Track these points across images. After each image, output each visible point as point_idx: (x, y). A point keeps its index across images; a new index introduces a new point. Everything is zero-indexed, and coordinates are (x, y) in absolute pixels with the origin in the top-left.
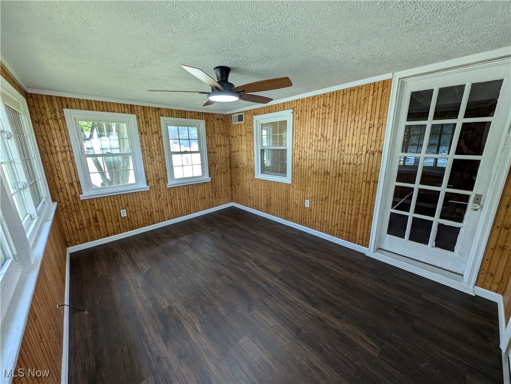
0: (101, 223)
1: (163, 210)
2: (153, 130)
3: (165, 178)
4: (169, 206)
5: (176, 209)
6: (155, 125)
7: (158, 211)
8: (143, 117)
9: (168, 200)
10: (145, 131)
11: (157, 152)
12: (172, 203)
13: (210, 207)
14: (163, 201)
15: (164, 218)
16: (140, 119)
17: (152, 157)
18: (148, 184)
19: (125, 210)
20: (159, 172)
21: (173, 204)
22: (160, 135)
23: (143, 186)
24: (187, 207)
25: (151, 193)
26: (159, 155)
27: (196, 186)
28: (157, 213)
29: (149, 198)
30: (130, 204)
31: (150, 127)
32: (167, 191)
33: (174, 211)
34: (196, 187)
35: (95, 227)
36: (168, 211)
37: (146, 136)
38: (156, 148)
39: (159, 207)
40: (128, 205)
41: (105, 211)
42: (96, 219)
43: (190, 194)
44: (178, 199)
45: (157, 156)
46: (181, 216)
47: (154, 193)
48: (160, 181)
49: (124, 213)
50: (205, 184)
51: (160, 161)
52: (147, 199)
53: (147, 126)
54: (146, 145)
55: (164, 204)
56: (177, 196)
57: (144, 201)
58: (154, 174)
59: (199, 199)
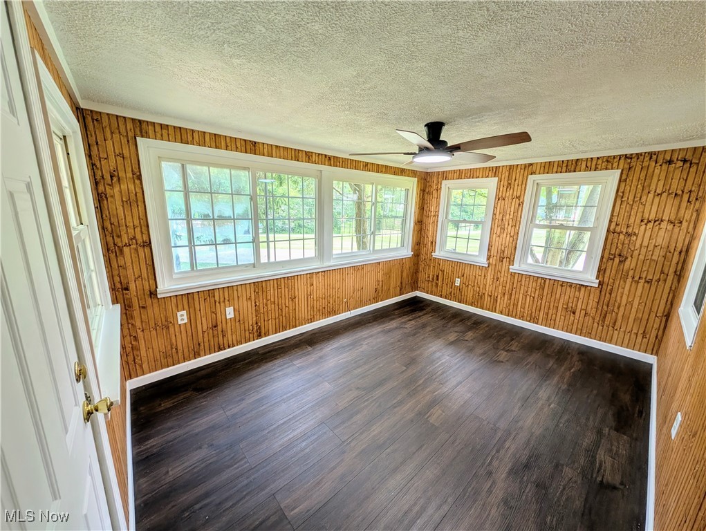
0: (440, 283)
1: (497, 297)
2: (515, 193)
3: (512, 259)
4: (506, 296)
5: (515, 305)
6: (520, 187)
7: (491, 296)
8: (506, 178)
9: (507, 288)
10: (504, 196)
11: (511, 223)
12: (511, 294)
13: (580, 332)
14: (501, 287)
15: (495, 308)
16: (502, 183)
17: (503, 229)
18: (488, 259)
19: (459, 280)
20: (506, 249)
21: (513, 297)
22: (521, 200)
23: (483, 261)
24: (534, 311)
25: (489, 272)
26: (512, 226)
27: (562, 286)
28: (489, 298)
29: (485, 276)
30: (465, 275)
31: (512, 190)
32: (509, 276)
33: (512, 306)
34: (559, 288)
35: (436, 282)
36: (502, 302)
37: (503, 202)
38: (511, 217)
39: (493, 292)
40: (463, 276)
41: (445, 273)
42: (438, 276)
43: (545, 294)
44: (522, 292)
45: (510, 227)
46: (519, 318)
47: (493, 273)
48: (505, 260)
49: (458, 282)
50: (583, 289)
51: (512, 234)
52: (483, 278)
53: (508, 189)
54: (500, 213)
55: (500, 291)
56: (522, 287)
57: (480, 277)
58: (499, 250)
59: (560, 308)
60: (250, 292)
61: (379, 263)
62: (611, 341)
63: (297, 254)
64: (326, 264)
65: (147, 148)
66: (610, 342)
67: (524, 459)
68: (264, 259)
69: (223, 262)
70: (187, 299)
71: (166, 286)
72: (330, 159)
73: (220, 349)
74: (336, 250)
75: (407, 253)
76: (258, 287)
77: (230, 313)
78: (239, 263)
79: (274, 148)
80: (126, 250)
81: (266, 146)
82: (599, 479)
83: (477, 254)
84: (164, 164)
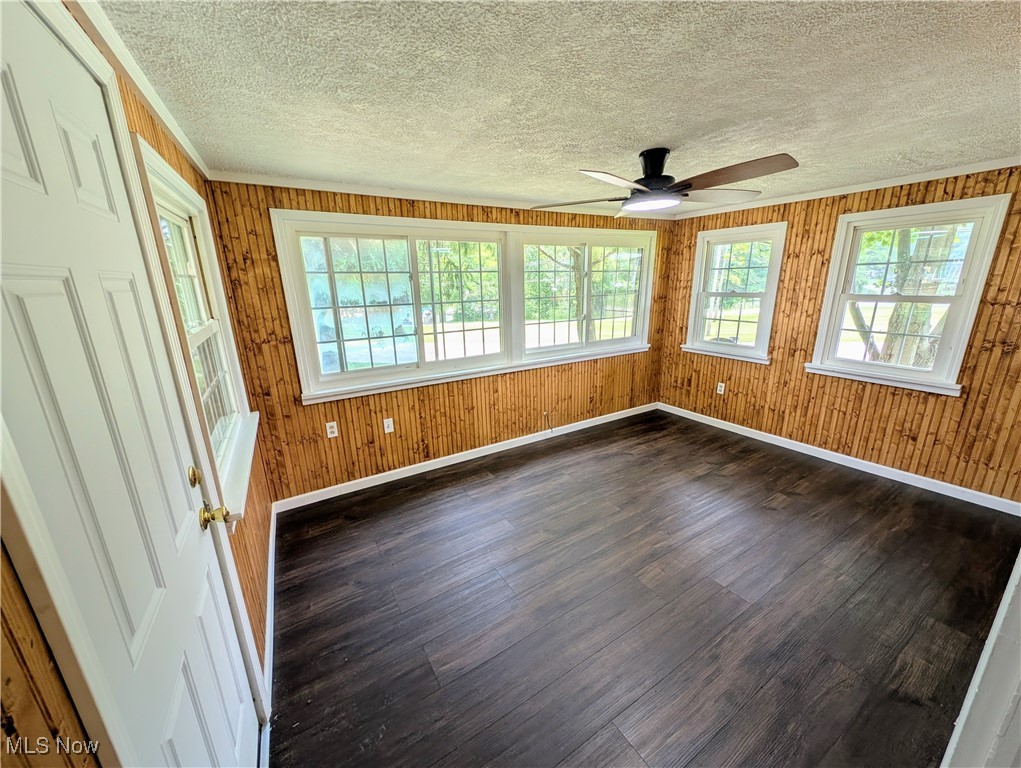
0: (693, 390)
1: (784, 412)
2: (816, 247)
3: (809, 351)
4: (799, 411)
5: (814, 425)
6: (824, 236)
7: (774, 411)
8: (802, 222)
9: (801, 398)
10: (797, 251)
11: (808, 293)
12: (807, 408)
13: (925, 470)
14: (790, 396)
15: (781, 429)
16: (794, 230)
17: (795, 304)
18: (770, 352)
19: (723, 385)
20: (801, 336)
21: (810, 412)
22: (826, 256)
23: (761, 355)
24: (844, 434)
25: (772, 372)
26: (810, 300)
27: (894, 395)
28: (771, 414)
29: (764, 379)
30: (733, 378)
31: (810, 241)
32: (805, 379)
33: (807, 427)
34: (889, 398)
35: (686, 389)
36: (793, 420)
37: (796, 260)
38: (809, 284)
39: (778, 404)
40: (730, 379)
41: (701, 375)
42: (690, 381)
43: (864, 406)
44: (825, 403)
45: (806, 301)
46: (820, 446)
47: (778, 373)
48: (797, 353)
49: (721, 388)
50: (932, 400)
51: (810, 312)
52: (761, 382)
53: (805, 240)
54: (791, 279)
55: (789, 403)
56: (826, 398)
57: (756, 381)
58: (789, 338)
59: (889, 431)
60: (414, 399)
61: (596, 361)
62: (982, 486)
63: (474, 350)
64: (516, 362)
65: (282, 221)
66: (980, 488)
67: (774, 646)
68: (430, 357)
69: (379, 361)
70: (337, 407)
71: (313, 391)
72: (517, 213)
73: (379, 471)
74: (531, 342)
75: (642, 345)
76: (423, 393)
77: (389, 426)
78: (398, 363)
79: (438, 206)
80: (265, 347)
81: (427, 204)
82: (893, 687)
83: (753, 344)
84: (302, 239)
